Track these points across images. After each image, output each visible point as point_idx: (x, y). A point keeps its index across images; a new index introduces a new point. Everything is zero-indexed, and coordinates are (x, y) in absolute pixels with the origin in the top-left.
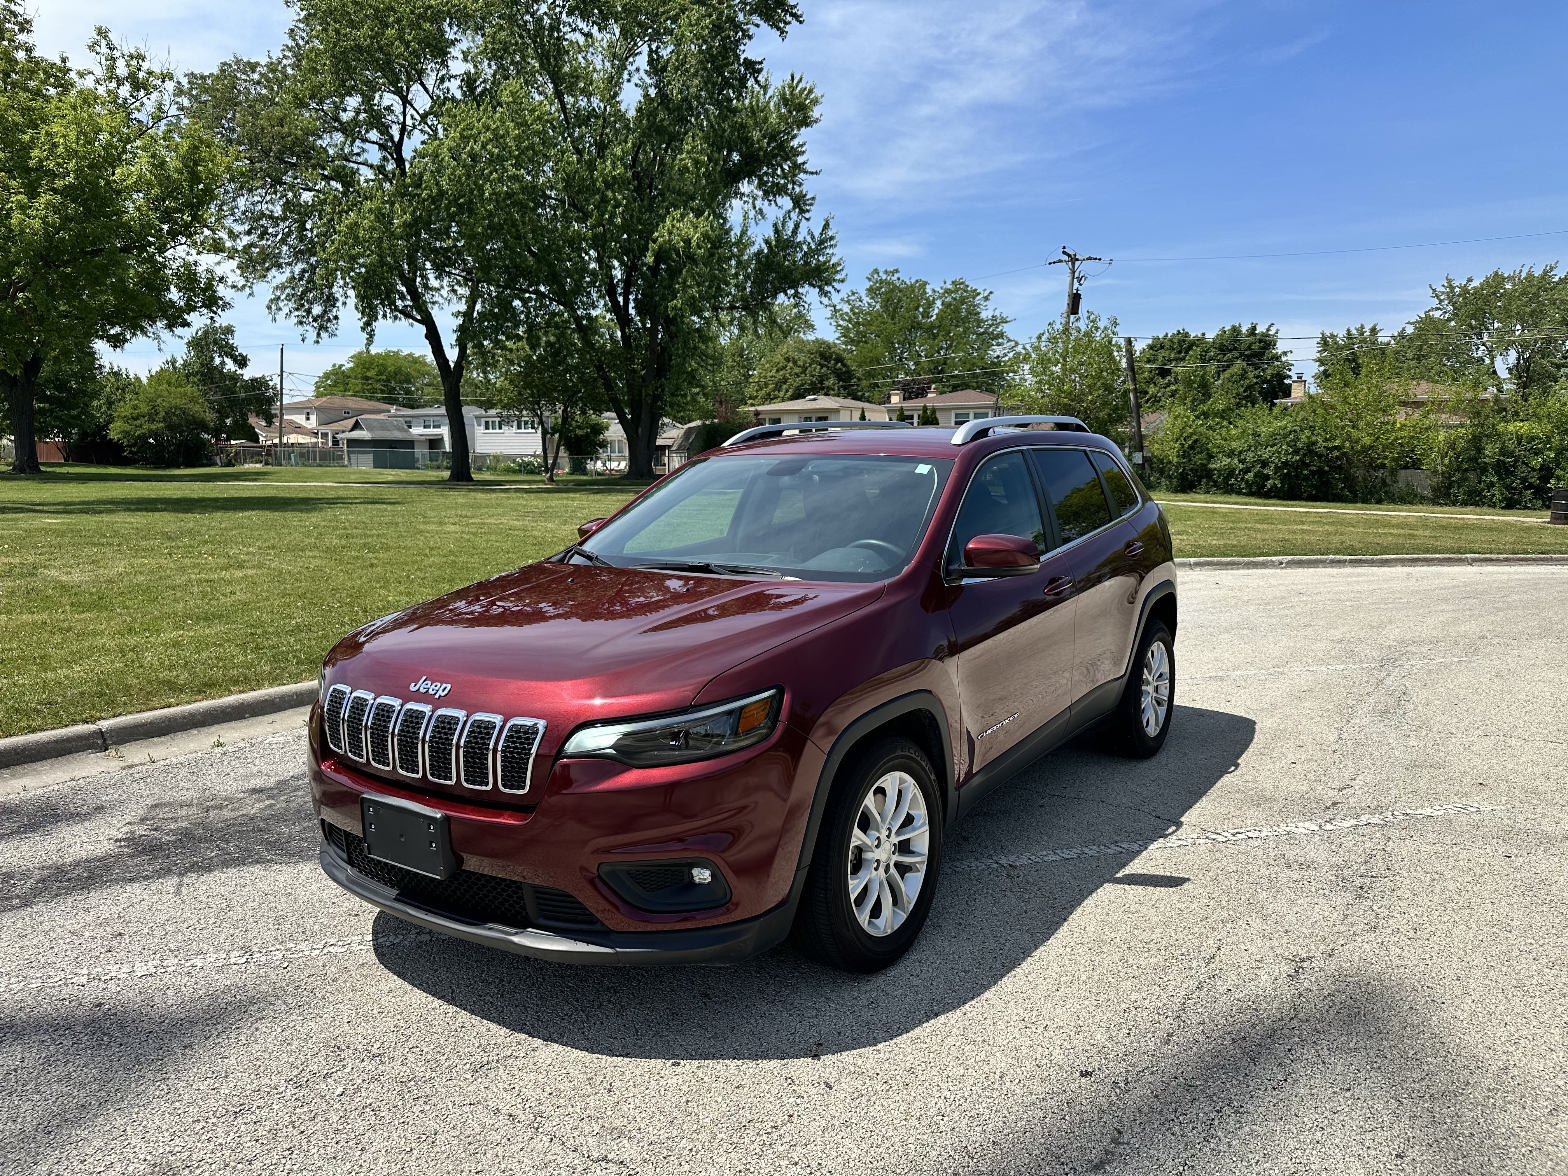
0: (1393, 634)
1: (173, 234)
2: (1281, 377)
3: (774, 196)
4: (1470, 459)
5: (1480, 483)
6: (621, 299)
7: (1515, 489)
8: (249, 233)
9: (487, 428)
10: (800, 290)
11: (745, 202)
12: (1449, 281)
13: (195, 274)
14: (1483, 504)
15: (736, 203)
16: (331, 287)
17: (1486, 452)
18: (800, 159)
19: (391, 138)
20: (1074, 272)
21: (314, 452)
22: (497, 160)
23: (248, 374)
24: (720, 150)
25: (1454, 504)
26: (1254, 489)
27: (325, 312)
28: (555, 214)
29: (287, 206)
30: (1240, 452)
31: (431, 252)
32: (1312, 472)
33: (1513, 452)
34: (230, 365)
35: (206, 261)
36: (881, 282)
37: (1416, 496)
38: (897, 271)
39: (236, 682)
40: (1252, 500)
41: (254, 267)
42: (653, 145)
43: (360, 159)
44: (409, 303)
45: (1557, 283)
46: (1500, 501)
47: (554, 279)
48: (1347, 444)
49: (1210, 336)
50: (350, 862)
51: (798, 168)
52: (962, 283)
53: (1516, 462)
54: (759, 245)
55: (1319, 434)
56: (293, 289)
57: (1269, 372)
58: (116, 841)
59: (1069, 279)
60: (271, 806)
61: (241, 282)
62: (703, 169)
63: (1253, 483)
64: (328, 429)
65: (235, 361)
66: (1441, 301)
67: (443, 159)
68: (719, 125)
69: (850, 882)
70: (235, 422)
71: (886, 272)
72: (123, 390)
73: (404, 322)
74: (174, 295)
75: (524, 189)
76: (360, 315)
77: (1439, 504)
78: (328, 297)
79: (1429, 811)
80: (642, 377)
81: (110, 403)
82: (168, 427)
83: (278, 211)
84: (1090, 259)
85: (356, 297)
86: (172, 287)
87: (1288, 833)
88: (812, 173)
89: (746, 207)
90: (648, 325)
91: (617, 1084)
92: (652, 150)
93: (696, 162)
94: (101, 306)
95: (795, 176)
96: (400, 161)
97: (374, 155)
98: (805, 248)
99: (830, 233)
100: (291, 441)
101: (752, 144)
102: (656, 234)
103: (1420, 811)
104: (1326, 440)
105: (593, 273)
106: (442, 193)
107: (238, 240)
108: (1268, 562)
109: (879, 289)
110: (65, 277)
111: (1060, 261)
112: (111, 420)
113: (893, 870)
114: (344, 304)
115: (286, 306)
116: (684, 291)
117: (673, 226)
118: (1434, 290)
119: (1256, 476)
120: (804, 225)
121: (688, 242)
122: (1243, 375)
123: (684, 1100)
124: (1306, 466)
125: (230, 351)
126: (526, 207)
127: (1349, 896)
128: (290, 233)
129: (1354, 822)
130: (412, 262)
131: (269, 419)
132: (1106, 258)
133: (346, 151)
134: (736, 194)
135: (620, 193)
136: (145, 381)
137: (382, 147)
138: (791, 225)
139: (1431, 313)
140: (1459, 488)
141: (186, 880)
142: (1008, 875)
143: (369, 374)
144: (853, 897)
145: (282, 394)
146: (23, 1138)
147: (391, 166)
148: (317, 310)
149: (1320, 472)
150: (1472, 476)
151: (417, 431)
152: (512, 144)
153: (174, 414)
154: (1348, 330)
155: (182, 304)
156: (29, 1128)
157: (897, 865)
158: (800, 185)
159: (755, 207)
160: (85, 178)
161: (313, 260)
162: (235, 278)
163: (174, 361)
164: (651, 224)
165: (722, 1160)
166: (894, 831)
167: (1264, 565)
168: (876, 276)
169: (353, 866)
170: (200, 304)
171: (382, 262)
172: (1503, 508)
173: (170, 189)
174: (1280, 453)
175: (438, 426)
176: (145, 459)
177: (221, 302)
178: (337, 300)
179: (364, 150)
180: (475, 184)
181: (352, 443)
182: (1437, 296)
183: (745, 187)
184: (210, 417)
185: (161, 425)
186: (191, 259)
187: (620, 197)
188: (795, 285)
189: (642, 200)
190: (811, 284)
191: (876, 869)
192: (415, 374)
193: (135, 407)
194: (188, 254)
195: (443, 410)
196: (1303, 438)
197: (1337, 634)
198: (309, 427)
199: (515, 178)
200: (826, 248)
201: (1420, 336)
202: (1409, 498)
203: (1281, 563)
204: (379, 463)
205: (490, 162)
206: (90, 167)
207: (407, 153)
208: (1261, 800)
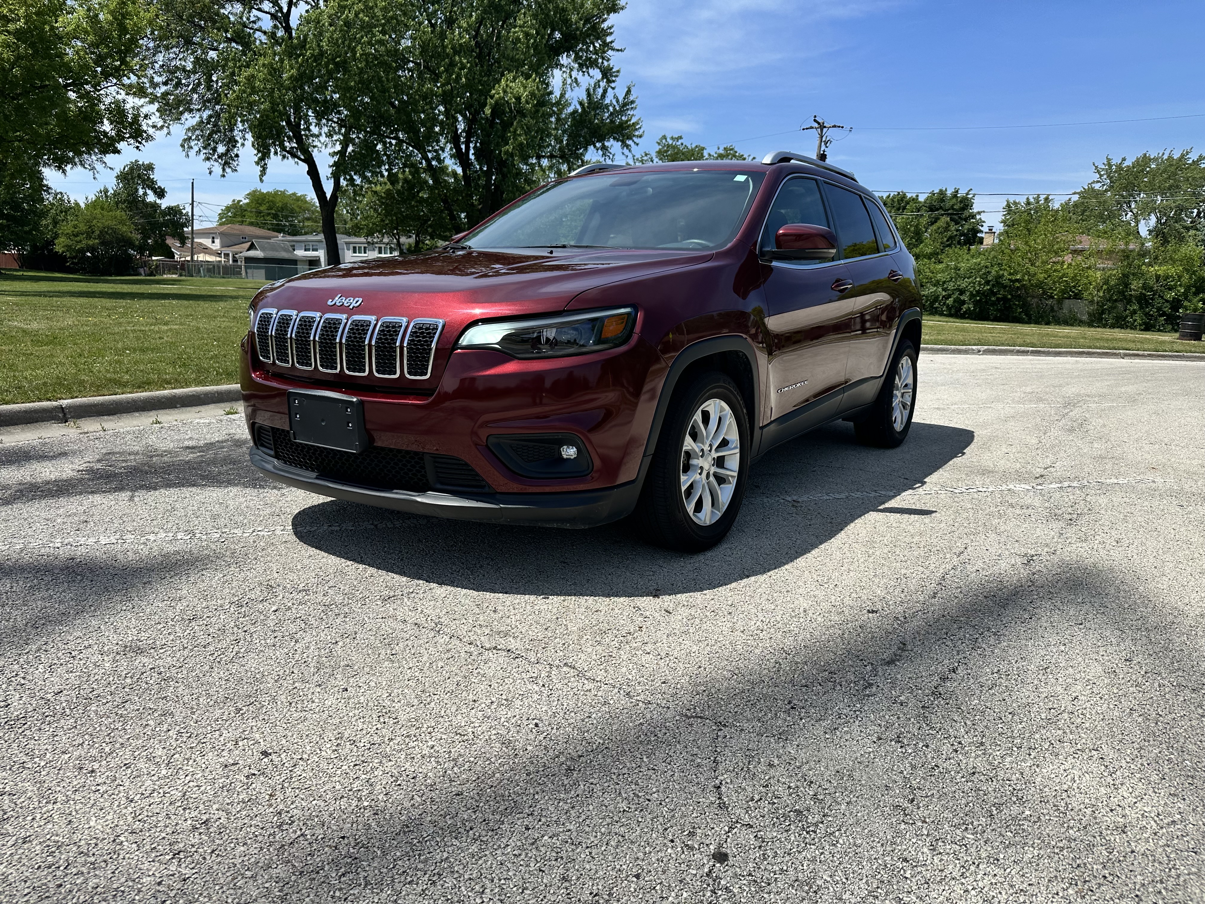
0: (1071, 391)
1: (106, 75)
2: (975, 231)
3: (587, 68)
4: (1119, 292)
5: (1125, 311)
6: (463, 147)
7: (1152, 316)
8: (165, 83)
9: (355, 252)
10: (606, 144)
11: (564, 72)
12: (1109, 160)
13: (124, 110)
14: (1127, 327)
15: (557, 72)
16: (232, 130)
17: (1132, 287)
18: (609, 39)
19: (281, 9)
20: (822, 137)
21: (219, 267)
22: (367, 28)
23: (164, 203)
24: (545, 28)
25: (1104, 326)
26: (953, 311)
27: (228, 151)
28: (412, 75)
29: (197, 61)
30: (944, 282)
31: (312, 102)
32: (998, 298)
33: (1153, 287)
34: (151, 197)
35: (132, 102)
36: (668, 146)
37: (1076, 320)
38: (681, 138)
39: (169, 383)
40: (951, 319)
41: (170, 110)
42: (492, 22)
43: (256, 26)
44: (295, 145)
45: (1191, 165)
46: (1140, 325)
47: (411, 128)
48: (1026, 278)
49: (922, 198)
50: (277, 456)
51: (606, 45)
52: (732, 149)
53: (1154, 295)
54: (575, 106)
55: (1005, 269)
56: (202, 131)
57: (966, 227)
58: (78, 471)
59: (818, 142)
60: (202, 456)
61: (160, 123)
62: (532, 41)
63: (952, 306)
64: (230, 251)
65: (155, 192)
66: (1101, 176)
67: (323, 25)
68: (546, 5)
69: (682, 477)
70: (156, 242)
71: (672, 138)
72: (66, 212)
73: (291, 161)
74: (107, 126)
75: (388, 52)
76: (256, 152)
77: (1093, 326)
78: (230, 139)
79: (1116, 481)
80: (479, 210)
81: (55, 223)
82: (102, 243)
83: (189, 66)
84: (834, 126)
85: (253, 137)
86: (105, 120)
87: (1009, 490)
88: (618, 50)
89: (565, 75)
90: (485, 169)
91: (500, 608)
92: (492, 26)
93: (527, 34)
94: (48, 134)
95: (604, 52)
96: (288, 29)
97: (267, 23)
98: (611, 109)
99: (631, 98)
100: (200, 259)
101: (571, 25)
102: (493, 92)
103: (1108, 480)
104: (1010, 274)
105: (441, 123)
106: (322, 54)
107: (157, 89)
108: (969, 349)
109: (666, 151)
110: (18, 108)
111: (812, 128)
112: (56, 236)
113: (712, 479)
114: (243, 145)
115: (197, 145)
116: (515, 139)
117: (507, 86)
118: (1096, 167)
119: (955, 301)
120: (610, 93)
121: (518, 99)
122: (947, 229)
123: (555, 617)
124: (994, 294)
125: (151, 184)
126: (390, 67)
127: (1062, 524)
128: (199, 84)
129: (1058, 485)
130: (298, 109)
131: (183, 239)
132: (847, 127)
133: (245, 19)
134: (557, 65)
135: (465, 58)
136: (83, 206)
137: (274, 16)
138: (600, 91)
139: (1093, 185)
140: (1109, 314)
141: (136, 494)
142: (793, 506)
143: (261, 208)
144: (683, 489)
145: (193, 219)
146: (15, 629)
147: (280, 33)
148: (221, 149)
149: (1004, 299)
150: (1120, 305)
151: (300, 253)
152: (379, 14)
153: (106, 233)
154: (1028, 199)
155: (113, 134)
156: (20, 624)
157: (716, 475)
158: (608, 60)
159: (571, 77)
160: (33, 23)
161: (218, 107)
162: (156, 119)
163: (106, 191)
164: (489, 85)
165: (590, 650)
166: (714, 448)
167: (966, 352)
168: (664, 141)
169: (278, 459)
170: (127, 136)
171: (273, 109)
172: (1142, 330)
173: (103, 38)
174: (974, 283)
175: (316, 250)
176: (84, 269)
177: (145, 135)
178: (237, 141)
179: (259, 19)
180: (349, 46)
181: (248, 260)
182: (1099, 172)
183: (564, 59)
184: (137, 237)
185: (97, 241)
186: (120, 97)
187: (465, 61)
188: (602, 139)
189: (482, 66)
190: (614, 138)
191: (700, 474)
192: (298, 210)
193: (75, 227)
194: (118, 93)
195: (321, 237)
196: (994, 273)
197: (1028, 389)
198: (214, 248)
199: (381, 42)
200: (628, 109)
201: (1083, 203)
202: (1071, 321)
203: (979, 351)
204: (271, 276)
205: (362, 28)
206: (37, 14)
207: (294, 22)
208: (985, 472)
